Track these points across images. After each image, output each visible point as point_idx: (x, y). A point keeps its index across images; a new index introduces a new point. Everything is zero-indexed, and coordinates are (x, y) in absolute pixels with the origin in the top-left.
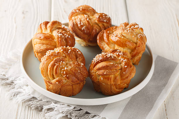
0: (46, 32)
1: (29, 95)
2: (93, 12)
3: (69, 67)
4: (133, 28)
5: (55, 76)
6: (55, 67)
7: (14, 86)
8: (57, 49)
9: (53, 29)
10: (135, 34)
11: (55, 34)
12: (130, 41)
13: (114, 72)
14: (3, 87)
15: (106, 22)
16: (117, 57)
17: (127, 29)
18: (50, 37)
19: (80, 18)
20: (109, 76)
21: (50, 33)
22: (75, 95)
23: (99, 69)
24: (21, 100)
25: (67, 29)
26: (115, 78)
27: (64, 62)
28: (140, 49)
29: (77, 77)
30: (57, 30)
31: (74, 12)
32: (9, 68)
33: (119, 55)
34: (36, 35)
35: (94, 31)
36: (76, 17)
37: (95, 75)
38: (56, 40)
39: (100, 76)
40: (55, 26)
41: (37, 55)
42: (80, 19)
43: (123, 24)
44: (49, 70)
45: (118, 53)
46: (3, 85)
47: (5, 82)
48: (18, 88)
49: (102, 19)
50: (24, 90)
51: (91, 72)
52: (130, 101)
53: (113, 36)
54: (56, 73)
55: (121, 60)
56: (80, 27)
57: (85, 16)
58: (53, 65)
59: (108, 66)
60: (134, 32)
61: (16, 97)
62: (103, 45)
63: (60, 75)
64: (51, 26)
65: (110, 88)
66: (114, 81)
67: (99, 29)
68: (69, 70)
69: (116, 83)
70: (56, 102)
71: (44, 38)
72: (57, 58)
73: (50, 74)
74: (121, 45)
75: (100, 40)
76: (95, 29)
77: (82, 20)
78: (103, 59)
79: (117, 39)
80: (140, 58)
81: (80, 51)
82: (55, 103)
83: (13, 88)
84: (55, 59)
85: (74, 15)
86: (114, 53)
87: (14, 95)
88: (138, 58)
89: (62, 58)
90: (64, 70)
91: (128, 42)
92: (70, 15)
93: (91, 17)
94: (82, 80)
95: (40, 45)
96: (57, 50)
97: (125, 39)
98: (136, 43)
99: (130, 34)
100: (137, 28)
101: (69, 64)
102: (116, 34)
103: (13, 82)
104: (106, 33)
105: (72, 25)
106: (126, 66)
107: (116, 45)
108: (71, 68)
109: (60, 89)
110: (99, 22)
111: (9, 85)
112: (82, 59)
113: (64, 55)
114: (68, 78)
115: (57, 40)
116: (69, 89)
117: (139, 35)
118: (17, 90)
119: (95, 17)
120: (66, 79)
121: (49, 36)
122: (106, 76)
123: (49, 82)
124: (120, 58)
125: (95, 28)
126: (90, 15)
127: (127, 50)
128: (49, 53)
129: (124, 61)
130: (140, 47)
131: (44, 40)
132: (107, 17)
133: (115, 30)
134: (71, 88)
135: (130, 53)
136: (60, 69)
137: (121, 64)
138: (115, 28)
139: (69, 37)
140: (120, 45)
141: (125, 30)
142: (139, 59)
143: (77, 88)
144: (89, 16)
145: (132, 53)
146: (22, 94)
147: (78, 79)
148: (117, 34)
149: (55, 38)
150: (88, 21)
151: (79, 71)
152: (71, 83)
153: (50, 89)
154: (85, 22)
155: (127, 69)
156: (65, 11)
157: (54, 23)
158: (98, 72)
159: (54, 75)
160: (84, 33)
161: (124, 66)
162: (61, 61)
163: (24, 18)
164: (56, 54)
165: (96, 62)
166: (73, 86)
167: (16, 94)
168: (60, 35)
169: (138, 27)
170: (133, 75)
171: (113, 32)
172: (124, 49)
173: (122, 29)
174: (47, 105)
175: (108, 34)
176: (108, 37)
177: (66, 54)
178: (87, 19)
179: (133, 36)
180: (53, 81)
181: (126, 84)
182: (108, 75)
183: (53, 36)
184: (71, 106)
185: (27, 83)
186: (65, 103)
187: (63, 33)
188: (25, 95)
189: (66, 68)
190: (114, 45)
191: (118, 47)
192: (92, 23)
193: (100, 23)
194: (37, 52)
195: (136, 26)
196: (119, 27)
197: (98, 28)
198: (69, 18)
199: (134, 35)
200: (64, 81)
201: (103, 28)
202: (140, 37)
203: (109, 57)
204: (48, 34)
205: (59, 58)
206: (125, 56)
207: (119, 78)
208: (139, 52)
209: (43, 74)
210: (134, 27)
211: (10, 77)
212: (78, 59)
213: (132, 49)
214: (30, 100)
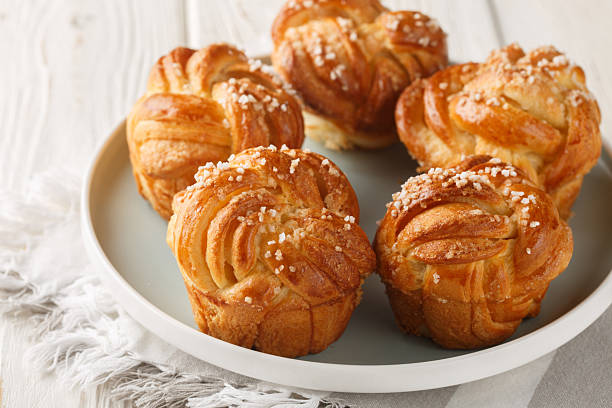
0: (186, 92)
1: (126, 354)
2: (370, 10)
3: (296, 232)
4: (548, 67)
5: (237, 273)
6: (239, 233)
7: (57, 317)
8: (242, 156)
9: (215, 76)
10: (555, 90)
11: (225, 96)
12: (537, 121)
13: (487, 248)
14: (13, 325)
15: (429, 45)
16: (493, 187)
17: (523, 72)
18: (205, 110)
19: (322, 32)
20: (464, 265)
21: (203, 95)
22: (319, 351)
23: (423, 238)
24: (92, 377)
25: (272, 77)
26: (492, 274)
27: (273, 212)
28: (582, 151)
29: (330, 275)
30: (232, 81)
31: (293, 9)
32: (34, 246)
33: (500, 180)
34: (146, 103)
35: (381, 84)
36: (303, 29)
37: (406, 262)
38: (230, 122)
39: (429, 267)
40: (223, 64)
41: (147, 189)
42: (321, 36)
43: (502, 50)
44: (211, 245)
45: (495, 171)
46: (13, 316)
47: (21, 301)
48: (76, 327)
49: (411, 35)
50: (103, 333)
51: (388, 250)
52: (550, 368)
53: (465, 103)
54: (243, 258)
55: (514, 199)
56: (324, 70)
57: (343, 22)
58: (230, 226)
59: (463, 224)
60: (550, 83)
61: (71, 363)
62: (423, 140)
63: (260, 267)
64: (206, 65)
65: (468, 316)
66: (486, 288)
67: (401, 77)
68: (297, 246)
69: (493, 295)
70: (242, 382)
71: (178, 116)
72: (244, 193)
73: (217, 263)
74: (503, 138)
75: (409, 121)
76: (384, 75)
77: (331, 39)
78: (438, 195)
79: (485, 111)
80: (576, 190)
81: (334, 165)
82: (238, 387)
83: (54, 329)
84: (235, 200)
85: (294, 20)
86: (481, 171)
87: (62, 358)
88: (568, 191)
89: (264, 196)
90: (276, 247)
91: (531, 123)
92: (280, 21)
93: (366, 28)
94: (352, 285)
95: (162, 144)
96: (243, 161)
97: (518, 110)
98: (564, 130)
99: (536, 91)
100: (562, 68)
101: (295, 219)
102: (480, 91)
103: (51, 304)
104: (433, 90)
105: (290, 62)
106: (538, 224)
107: (479, 140)
108: (302, 235)
109: (259, 326)
110: (401, 47)
111: (37, 316)
112: (346, 199)
113: (272, 182)
114: (293, 278)
115: (233, 121)
116: (296, 324)
117: (575, 93)
118: (74, 336)
119: (379, 29)
120: (287, 281)
121: (199, 108)
122: (452, 268)
123: (210, 298)
124: (505, 191)
125: (383, 70)
126: (359, 20)
127: (524, 158)
128: (206, 173)
129: (525, 201)
130: (582, 143)
131: (178, 123)
132: (433, 27)
133: (468, 76)
134: (304, 322)
135: (539, 171)
136: (257, 240)
137: (515, 217)
138: (470, 71)
139: (284, 107)
140: (496, 139)
141: (515, 74)
142: (572, 197)
143: (328, 320)
144: (355, 25)
145: (546, 170)
146: (97, 351)
147: (334, 282)
148: (483, 92)
149: (226, 114)
150: (354, 45)
151: (338, 248)
152: (309, 299)
153: (214, 326)
154: (343, 47)
155: (542, 235)
156: (245, 15)
157: (218, 52)
158: (417, 248)
159: (235, 265)
160: (341, 94)
161: (525, 222)
162: (263, 209)
163: (80, 41)
164: (239, 178)
165: (406, 208)
166: (314, 311)
167: (68, 354)
168: (245, 99)
169: (567, 64)
170: (565, 259)
171: (463, 86)
172: (512, 153)
173: (500, 70)
174: (203, 396)
175: (441, 95)
176: (443, 106)
177: (280, 177)
178: (348, 34)
179: (551, 101)
180: (231, 293)
181: (531, 301)
182: (462, 261)
183: (214, 105)
184: (304, 395)
185: (115, 303)
186: (279, 386)
187: (257, 93)
188: (106, 355)
189: (282, 237)
190: (470, 138)
191: (489, 146)
192: (370, 51)
193: (403, 51)
194: (151, 175)
195: (557, 61)
196: (485, 65)
197: (394, 72)
198: (273, 35)
199: (552, 95)
200: (277, 290)
201: (417, 71)
202: (580, 101)
203: (462, 188)
204: (195, 97)
205: (251, 193)
206: (524, 181)
207: (505, 272)
208: (575, 164)
209: (185, 263)
210: (551, 65)
211: (40, 281)
212: (329, 198)
213: (548, 154)
214: (128, 376)
